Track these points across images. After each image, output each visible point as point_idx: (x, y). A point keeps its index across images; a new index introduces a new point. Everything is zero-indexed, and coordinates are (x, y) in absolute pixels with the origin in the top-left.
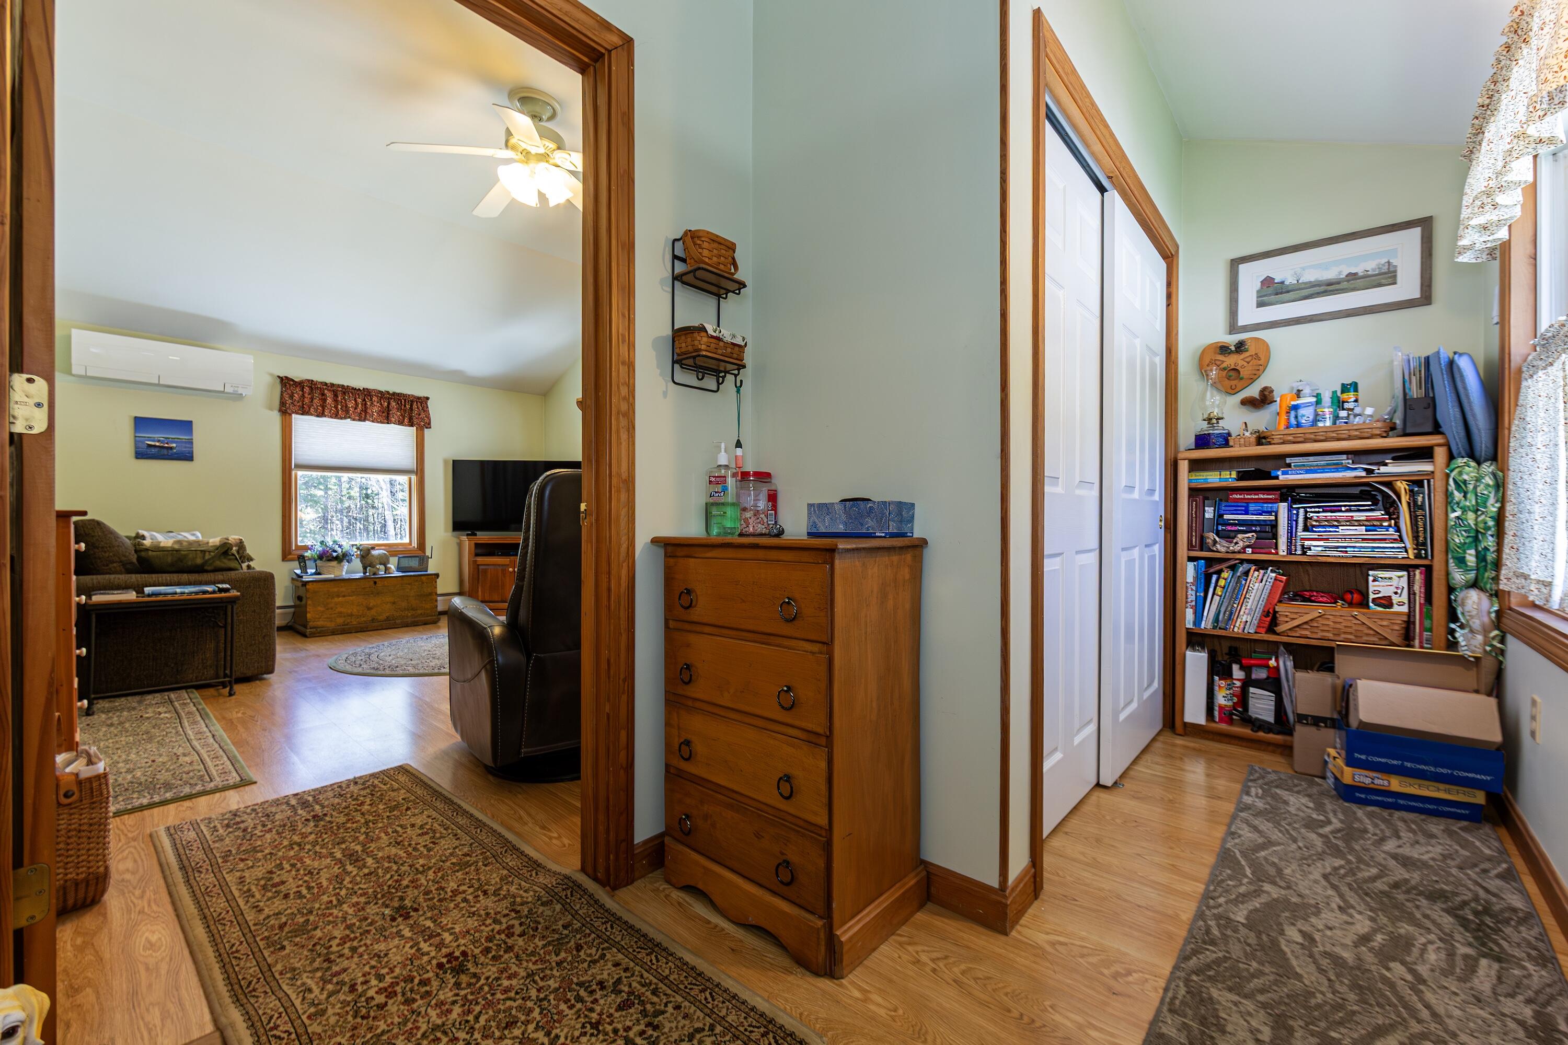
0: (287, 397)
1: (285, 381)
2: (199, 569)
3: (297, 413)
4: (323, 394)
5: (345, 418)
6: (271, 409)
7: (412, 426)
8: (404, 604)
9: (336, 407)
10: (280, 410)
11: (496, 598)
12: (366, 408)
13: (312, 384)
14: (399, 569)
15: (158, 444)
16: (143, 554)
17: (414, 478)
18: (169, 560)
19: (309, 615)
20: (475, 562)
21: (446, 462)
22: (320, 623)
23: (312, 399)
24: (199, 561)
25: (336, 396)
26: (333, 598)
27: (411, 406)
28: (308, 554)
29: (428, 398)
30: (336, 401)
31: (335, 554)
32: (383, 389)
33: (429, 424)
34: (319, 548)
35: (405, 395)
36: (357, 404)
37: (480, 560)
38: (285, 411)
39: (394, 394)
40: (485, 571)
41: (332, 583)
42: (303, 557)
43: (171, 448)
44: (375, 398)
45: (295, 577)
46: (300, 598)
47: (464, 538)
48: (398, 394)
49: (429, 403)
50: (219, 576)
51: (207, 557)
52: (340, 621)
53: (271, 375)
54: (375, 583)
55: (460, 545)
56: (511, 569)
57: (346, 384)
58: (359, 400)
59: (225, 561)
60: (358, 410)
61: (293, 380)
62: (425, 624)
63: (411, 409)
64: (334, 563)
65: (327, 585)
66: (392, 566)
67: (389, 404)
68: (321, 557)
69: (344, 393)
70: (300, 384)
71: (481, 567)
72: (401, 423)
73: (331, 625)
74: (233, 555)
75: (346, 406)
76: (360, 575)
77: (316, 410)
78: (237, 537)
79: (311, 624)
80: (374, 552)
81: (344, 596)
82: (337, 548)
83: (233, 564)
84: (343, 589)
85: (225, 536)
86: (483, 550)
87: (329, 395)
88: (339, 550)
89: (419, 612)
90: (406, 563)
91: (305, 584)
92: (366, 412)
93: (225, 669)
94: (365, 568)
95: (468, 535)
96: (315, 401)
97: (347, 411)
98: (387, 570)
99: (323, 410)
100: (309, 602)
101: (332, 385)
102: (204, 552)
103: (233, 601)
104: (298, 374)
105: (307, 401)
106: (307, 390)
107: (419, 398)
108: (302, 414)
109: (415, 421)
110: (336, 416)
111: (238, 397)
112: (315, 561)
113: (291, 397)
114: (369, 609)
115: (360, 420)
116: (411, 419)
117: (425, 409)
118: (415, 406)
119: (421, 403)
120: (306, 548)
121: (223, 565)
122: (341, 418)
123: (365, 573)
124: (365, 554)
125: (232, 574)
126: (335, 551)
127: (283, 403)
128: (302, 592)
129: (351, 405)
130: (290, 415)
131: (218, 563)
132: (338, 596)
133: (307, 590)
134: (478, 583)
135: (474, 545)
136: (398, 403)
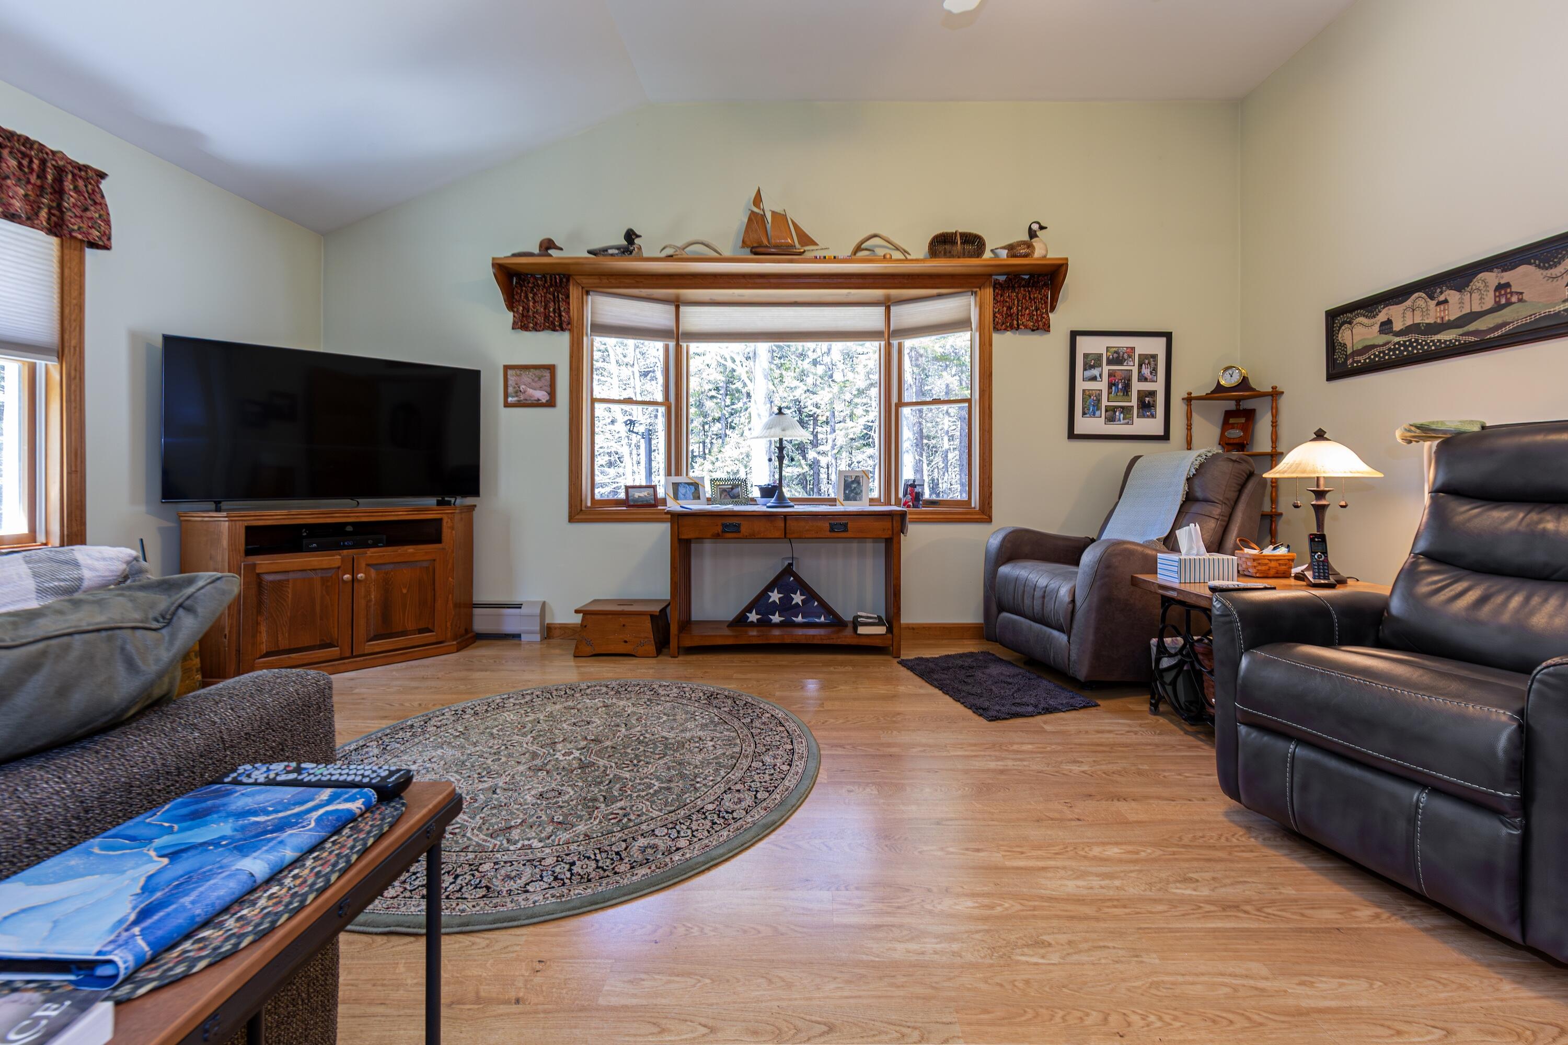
7: (52, 232)
17: (48, 365)
21: (135, 337)
27: (59, 180)
29: (103, 174)
33: (106, 238)
37: (264, 563)
40: (279, 586)
48: (27, 142)
49: (107, 187)
56: (347, 577)
63: (59, 189)
71: (267, 578)
72: (26, 219)
86: (268, 540)
95: (222, 509)
107: (80, 167)
109: (68, 223)
116: (53, 214)
117: (96, 200)
118: (68, 184)
119: (87, 181)
134: (259, 612)
135: (243, 531)
136: (20, 165)
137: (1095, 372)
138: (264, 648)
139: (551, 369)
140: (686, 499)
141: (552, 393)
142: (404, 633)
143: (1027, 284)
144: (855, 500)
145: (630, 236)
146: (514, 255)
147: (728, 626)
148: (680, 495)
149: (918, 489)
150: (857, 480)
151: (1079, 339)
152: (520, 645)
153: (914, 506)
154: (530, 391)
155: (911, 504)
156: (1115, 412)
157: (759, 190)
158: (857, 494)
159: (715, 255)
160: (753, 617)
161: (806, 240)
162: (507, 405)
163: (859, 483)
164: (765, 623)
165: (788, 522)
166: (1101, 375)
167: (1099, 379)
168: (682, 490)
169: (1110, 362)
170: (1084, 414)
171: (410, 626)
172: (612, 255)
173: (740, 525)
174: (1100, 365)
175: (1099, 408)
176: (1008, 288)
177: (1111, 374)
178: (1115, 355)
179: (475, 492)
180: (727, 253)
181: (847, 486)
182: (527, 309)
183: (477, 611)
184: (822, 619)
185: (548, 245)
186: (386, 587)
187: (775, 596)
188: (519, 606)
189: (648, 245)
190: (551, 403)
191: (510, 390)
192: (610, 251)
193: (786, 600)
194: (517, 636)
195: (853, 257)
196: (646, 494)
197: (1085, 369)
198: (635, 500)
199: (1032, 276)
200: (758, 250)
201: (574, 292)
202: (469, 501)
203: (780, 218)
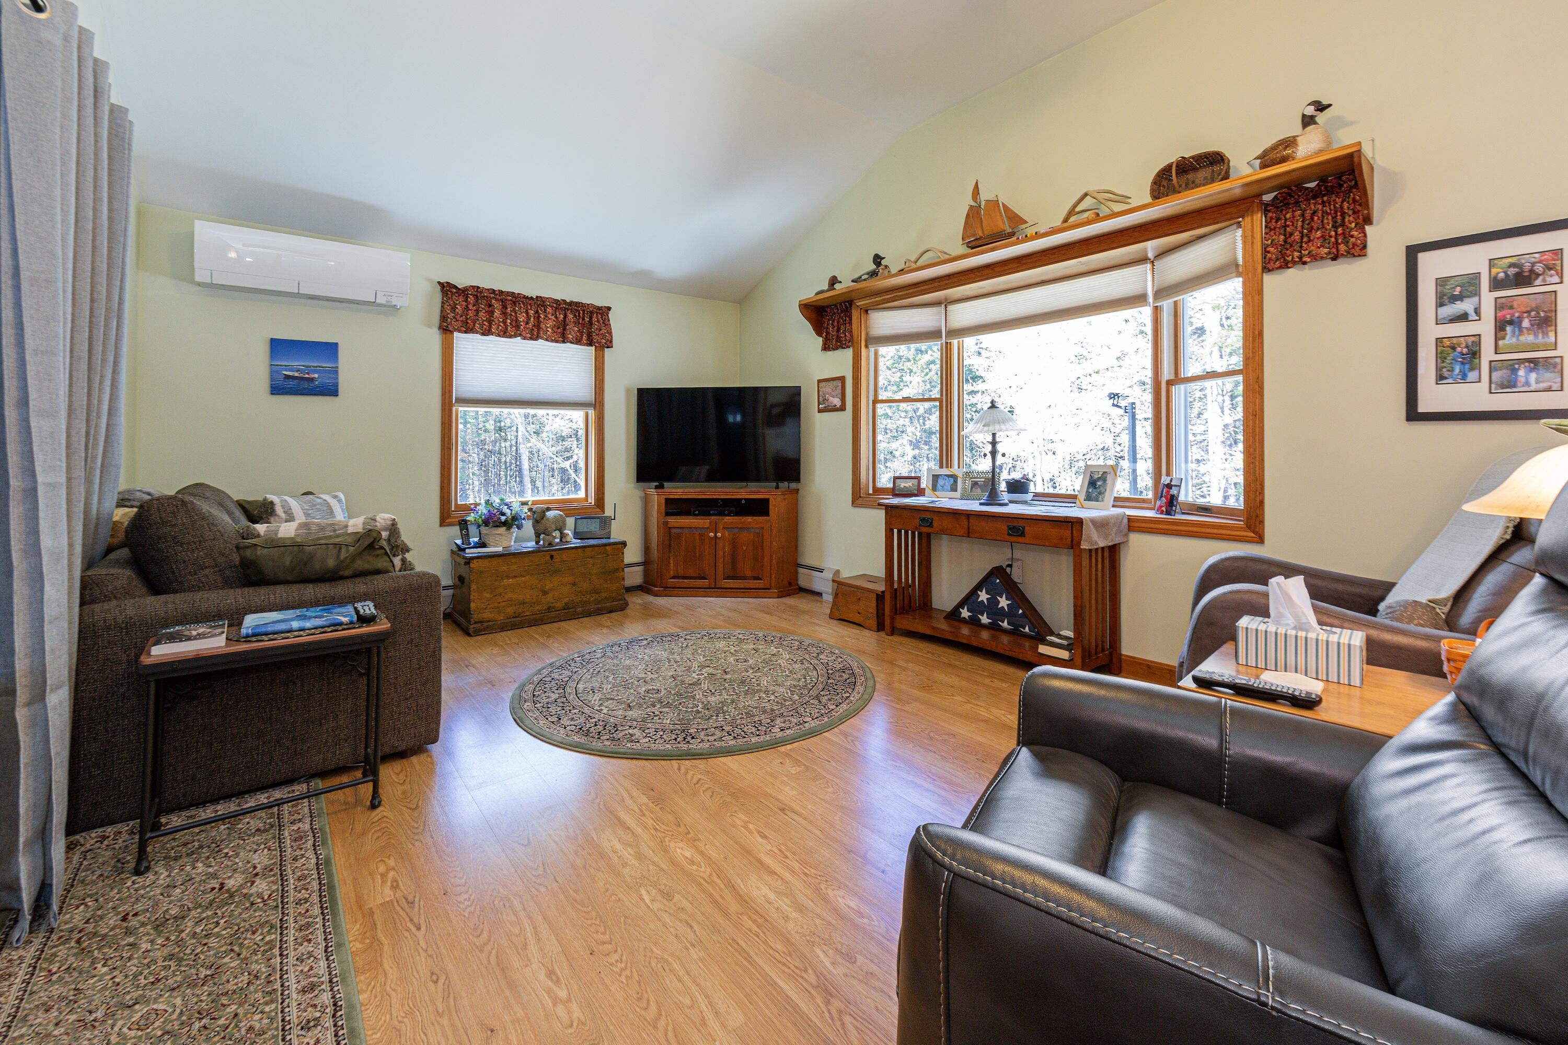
0: (448, 309)
1: (447, 289)
2: (332, 577)
3: (460, 331)
4: (490, 306)
5: (515, 336)
6: (429, 326)
7: (590, 344)
8: (586, 586)
9: (505, 322)
10: (440, 328)
11: (691, 573)
12: (539, 322)
13: (477, 292)
14: (577, 535)
15: (296, 374)
16: (248, 553)
17: (592, 413)
18: (287, 561)
19: (473, 605)
20: (666, 523)
21: (628, 391)
22: (486, 615)
23: (477, 311)
24: (331, 563)
25: (505, 307)
26: (502, 579)
27: (591, 318)
28: (471, 517)
29: (609, 309)
30: (504, 313)
31: (503, 518)
32: (558, 297)
33: (611, 342)
34: (482, 509)
35: (583, 305)
36: (528, 317)
37: (674, 521)
38: (446, 329)
39: (571, 303)
40: (679, 536)
41: (500, 560)
42: (466, 521)
43: (312, 380)
44: (549, 310)
45: (455, 549)
46: (461, 579)
47: (652, 491)
48: (577, 304)
49: (611, 314)
50: (360, 586)
51: (343, 555)
52: (510, 611)
53: (430, 281)
54: (552, 557)
55: (646, 501)
56: (712, 534)
57: (516, 292)
58: (531, 312)
59: (370, 558)
60: (530, 325)
61: (455, 287)
62: (611, 612)
63: (591, 323)
64: (502, 530)
65: (495, 562)
66: (569, 532)
67: (565, 316)
68: (486, 522)
69: (514, 302)
70: (463, 292)
71: (674, 531)
72: (578, 342)
73: (500, 618)
74: (382, 548)
75: (517, 320)
76: (531, 545)
77: (482, 325)
78: (387, 516)
79: (475, 617)
80: (550, 514)
81: (515, 577)
82: (505, 510)
83: (381, 563)
84: (514, 567)
85: (370, 515)
86: (675, 507)
87: (497, 305)
88: (508, 512)
89: (604, 595)
90: (585, 526)
91: (468, 561)
92: (539, 328)
93: (366, 747)
94: (538, 535)
95: (656, 487)
96: (481, 314)
97: (517, 327)
98: (563, 536)
99: (490, 327)
100: (474, 587)
101: (501, 292)
102: (338, 546)
103: (380, 638)
104: (462, 280)
105: (471, 314)
106: (471, 299)
107: (599, 308)
108: (466, 332)
109: (595, 338)
110: (504, 334)
111: (391, 309)
112: (479, 526)
113: (454, 309)
114: (545, 593)
115: (531, 339)
116: (589, 335)
117: (607, 324)
118: (594, 319)
119: (602, 314)
120: (468, 509)
121: (367, 566)
122: (511, 337)
123: (537, 543)
124: (539, 517)
125: (379, 582)
126: (503, 514)
127: (443, 318)
128: (463, 571)
129: (522, 318)
130: (452, 332)
131: (360, 565)
132: (508, 577)
133: (471, 570)
134: (670, 552)
135: (664, 501)
136: (575, 316)
137: (1467, 306)
138: (672, 574)
139: (842, 379)
140: (943, 490)
141: (843, 399)
142: (744, 578)
143: (1315, 194)
144: (1097, 501)
145: (878, 260)
146: (818, 293)
147: (945, 618)
148: (939, 487)
149: (1174, 491)
150: (1104, 478)
151: (1422, 257)
152: (821, 602)
153: (1168, 513)
154: (831, 399)
155: (1164, 509)
156: (1514, 371)
157: (977, 183)
158: (1100, 493)
159: (947, 257)
160: (965, 613)
161: (1016, 220)
162: (820, 411)
163: (1105, 480)
164: (974, 622)
165: (971, 521)
166: (1477, 311)
167: (1473, 316)
168: (941, 482)
169: (1496, 284)
170: (1440, 378)
171: (748, 574)
172: (865, 280)
173: (932, 520)
174: (1477, 293)
175: (1476, 367)
176: (1287, 205)
177: (1499, 306)
178: (1512, 271)
179: (797, 479)
180: (954, 253)
181: (1092, 483)
182: (828, 333)
183: (801, 570)
184: (1027, 629)
185: (834, 281)
186: (734, 543)
187: (983, 596)
188: (821, 571)
189: (893, 262)
190: (842, 408)
191: (821, 399)
192: (863, 277)
193: (993, 602)
194: (819, 594)
195: (1066, 224)
196: (910, 484)
197: (1440, 304)
198: (900, 489)
199: (1323, 180)
200: (975, 244)
201: (855, 314)
202: (793, 485)
203: (994, 204)
